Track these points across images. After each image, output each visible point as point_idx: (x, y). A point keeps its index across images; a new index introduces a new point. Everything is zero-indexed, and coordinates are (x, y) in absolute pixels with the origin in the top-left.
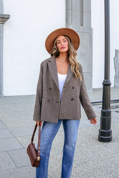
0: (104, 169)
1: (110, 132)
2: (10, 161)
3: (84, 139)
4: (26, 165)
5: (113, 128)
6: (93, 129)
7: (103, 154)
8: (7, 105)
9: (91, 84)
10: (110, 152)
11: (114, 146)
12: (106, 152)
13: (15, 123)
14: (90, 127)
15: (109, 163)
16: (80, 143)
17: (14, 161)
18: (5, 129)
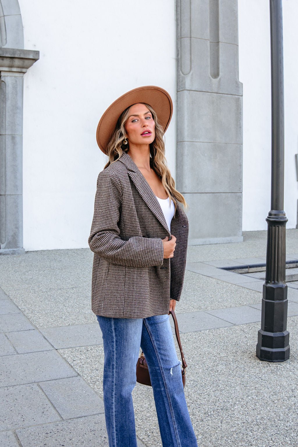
0: (269, 423)
1: (284, 336)
2: (47, 404)
3: (221, 354)
4: (84, 415)
5: (292, 328)
6: (244, 331)
7: (268, 389)
8: (33, 272)
9: (238, 221)
10: (285, 385)
11: (293, 371)
12: (275, 384)
13: (54, 316)
14: (236, 325)
15: (283, 411)
16: (213, 365)
17: (56, 405)
18: (29, 330)
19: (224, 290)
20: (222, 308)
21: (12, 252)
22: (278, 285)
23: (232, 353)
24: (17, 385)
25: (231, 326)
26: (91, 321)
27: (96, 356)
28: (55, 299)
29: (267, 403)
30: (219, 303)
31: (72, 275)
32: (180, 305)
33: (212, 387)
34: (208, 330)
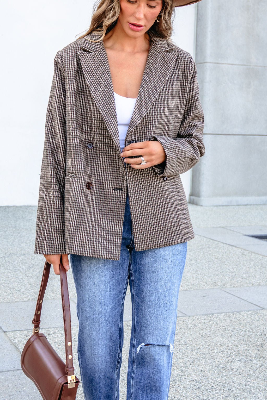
3: (239, 346)
13: (9, 288)
14: (265, 309)
16: (227, 361)
19: (252, 263)
20: (247, 285)
23: (256, 346)
25: (257, 310)
27: (60, 342)
28: (15, 267)
30: (242, 279)
32: (187, 280)
33: (222, 391)
34: (223, 314)
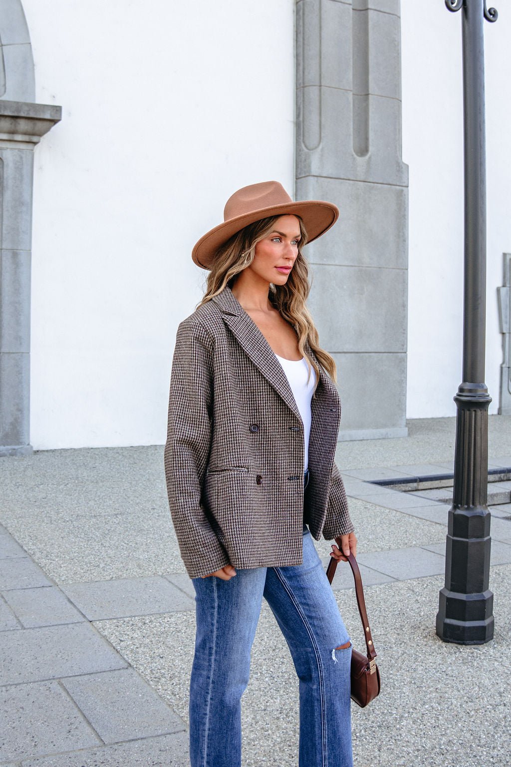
0: (462, 751)
1: (485, 600)
2: (75, 717)
3: (375, 630)
4: (140, 736)
5: (496, 585)
6: (413, 591)
7: (459, 691)
8: (48, 486)
9: (400, 401)
10: (488, 685)
11: (501, 660)
12: (469, 684)
13: (84, 563)
14: (400, 581)
15: (485, 730)
16: (363, 649)
17: (91, 719)
18: (43, 587)
19: (377, 519)
20: (375, 550)
21: (10, 451)
22: (475, 512)
23: (395, 629)
24: (23, 683)
25: (391, 582)
26: (150, 573)
27: (159, 633)
28: (87, 534)
29: (456, 716)
30: (368, 542)
31: (114, 493)
34: (351, 589)
